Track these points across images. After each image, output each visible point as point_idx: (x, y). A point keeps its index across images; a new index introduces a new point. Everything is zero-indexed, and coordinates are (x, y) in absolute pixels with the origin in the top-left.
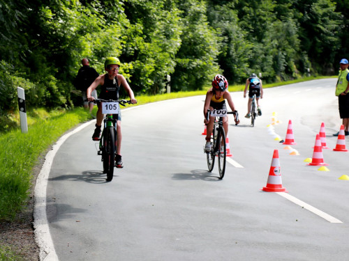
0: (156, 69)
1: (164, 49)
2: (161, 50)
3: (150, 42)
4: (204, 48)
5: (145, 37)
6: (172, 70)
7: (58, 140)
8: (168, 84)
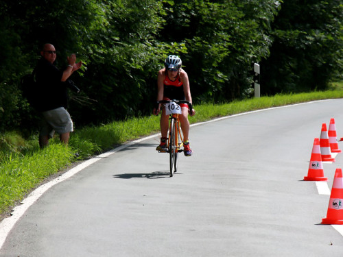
1: (249, 13)
4: (329, 8)
7: (26, 196)
8: (257, 81)
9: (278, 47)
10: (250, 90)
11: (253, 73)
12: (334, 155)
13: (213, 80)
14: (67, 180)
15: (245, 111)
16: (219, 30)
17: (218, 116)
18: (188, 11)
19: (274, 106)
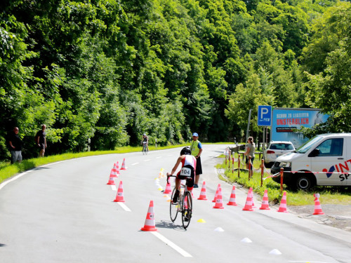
0: (81, 134)
1: (87, 120)
2: (85, 120)
3: (77, 114)
4: (116, 120)
5: (74, 111)
6: (93, 135)
8: (89, 145)
9: (97, 133)
10: (86, 149)
11: (87, 142)
12: (118, 175)
13: (72, 144)
16: (75, 125)
17: (74, 158)
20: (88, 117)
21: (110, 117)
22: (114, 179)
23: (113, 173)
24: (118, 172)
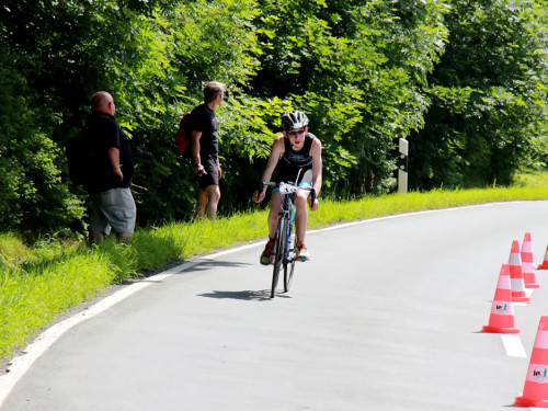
0: (367, 117)
1: (394, 57)
2: (384, 60)
3: (351, 35)
4: (519, 54)
5: (337, 18)
6: (417, 120)
7: (31, 341)
8: (402, 167)
9: (439, 115)
10: (391, 181)
11: (396, 153)
12: (528, 292)
13: (333, 162)
14: (97, 317)
15: (383, 215)
16: (344, 81)
17: (340, 221)
18: (296, 50)
19: (430, 209)
20: (398, 46)
21: (492, 41)
22: (514, 308)
23: (509, 284)
24: (530, 279)
